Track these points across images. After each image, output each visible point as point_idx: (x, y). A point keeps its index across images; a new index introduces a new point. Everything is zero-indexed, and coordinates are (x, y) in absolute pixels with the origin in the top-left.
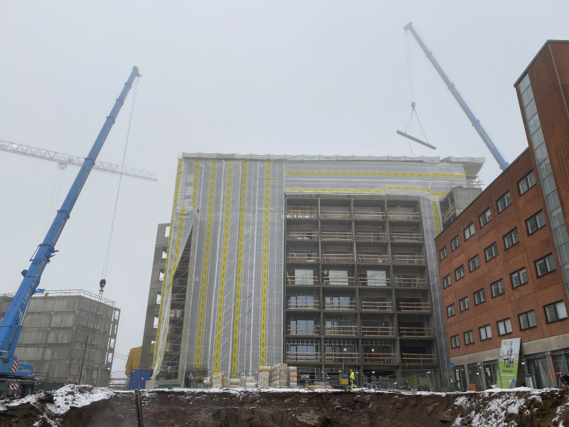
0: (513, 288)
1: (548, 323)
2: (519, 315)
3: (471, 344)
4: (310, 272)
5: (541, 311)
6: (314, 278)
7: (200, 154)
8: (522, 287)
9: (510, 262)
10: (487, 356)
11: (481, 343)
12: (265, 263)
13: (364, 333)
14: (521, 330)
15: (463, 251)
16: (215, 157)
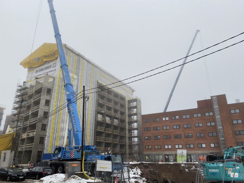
0: (185, 138)
1: (198, 148)
2: (186, 144)
3: (158, 149)
4: (101, 116)
5: (196, 145)
6: (102, 119)
7: (73, 49)
8: (189, 138)
9: (186, 131)
10: (168, 153)
11: (165, 149)
12: (90, 109)
13: (113, 141)
14: (186, 148)
15: (161, 123)
16: (78, 53)
